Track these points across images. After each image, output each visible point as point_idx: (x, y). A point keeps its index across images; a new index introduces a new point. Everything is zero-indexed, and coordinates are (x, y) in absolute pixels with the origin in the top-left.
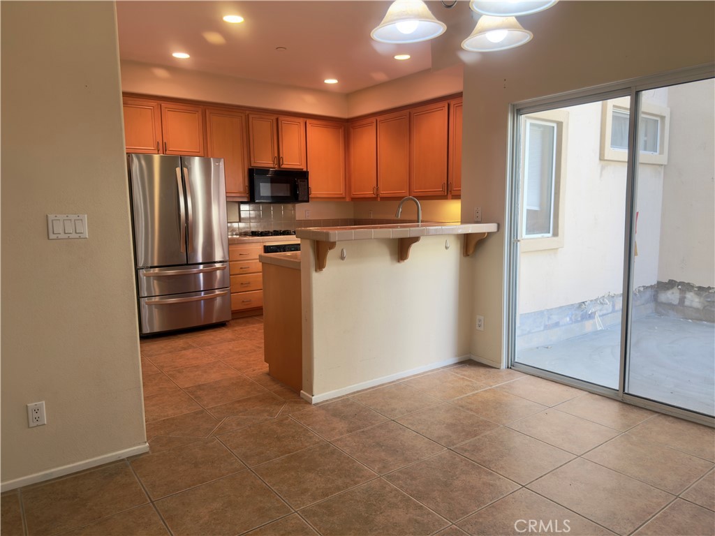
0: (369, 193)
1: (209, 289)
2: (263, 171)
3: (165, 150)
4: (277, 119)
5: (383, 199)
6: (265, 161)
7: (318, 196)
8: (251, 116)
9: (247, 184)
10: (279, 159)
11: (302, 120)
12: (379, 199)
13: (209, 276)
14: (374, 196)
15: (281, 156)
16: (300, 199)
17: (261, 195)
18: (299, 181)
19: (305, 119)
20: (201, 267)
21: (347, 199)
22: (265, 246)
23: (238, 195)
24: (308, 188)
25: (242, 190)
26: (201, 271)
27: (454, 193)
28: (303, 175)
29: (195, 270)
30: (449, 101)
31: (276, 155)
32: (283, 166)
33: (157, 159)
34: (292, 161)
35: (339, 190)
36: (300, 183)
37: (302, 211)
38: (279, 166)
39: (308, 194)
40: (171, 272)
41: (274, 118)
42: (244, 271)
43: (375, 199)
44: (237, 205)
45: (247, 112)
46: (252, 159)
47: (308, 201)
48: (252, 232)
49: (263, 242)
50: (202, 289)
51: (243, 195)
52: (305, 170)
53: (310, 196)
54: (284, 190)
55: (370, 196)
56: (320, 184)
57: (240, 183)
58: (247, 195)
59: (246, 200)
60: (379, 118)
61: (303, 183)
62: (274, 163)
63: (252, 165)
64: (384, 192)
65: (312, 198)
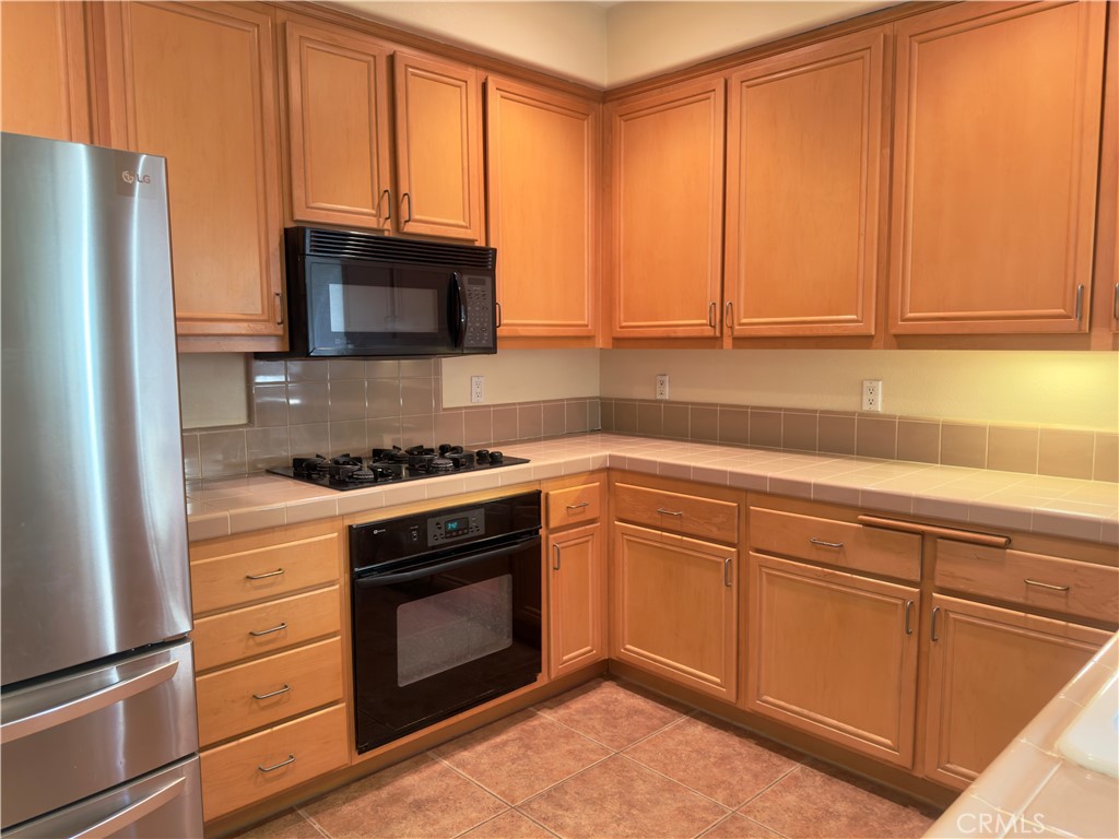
0: (693, 322)
2: (331, 239)
4: (391, 58)
5: (746, 341)
6: (347, 202)
7: (522, 332)
8: (293, 33)
9: (276, 285)
10: (396, 197)
11: (473, 76)
12: (728, 342)
14: (709, 332)
15: (403, 189)
16: (468, 340)
17: (332, 327)
18: (465, 278)
19: (482, 74)
21: (602, 343)
22: (350, 527)
23: (243, 328)
24: (494, 303)
25: (256, 306)
28: (480, 260)
31: (386, 185)
32: (411, 228)
34: (440, 213)
36: (467, 284)
38: (398, 226)
39: (495, 328)
41: (379, 50)
42: (261, 645)
43: (712, 342)
44: (239, 368)
46: (298, 193)
47: (492, 350)
49: (342, 516)
51: (261, 328)
52: (481, 243)
53: (500, 332)
54: (417, 310)
55: (695, 332)
57: (251, 284)
58: (280, 330)
59: (271, 346)
60: (736, 75)
61: (479, 288)
62: (378, 215)
63: (298, 217)
64: (748, 321)
65: (501, 338)
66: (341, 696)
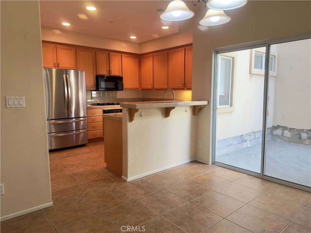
0: (150, 87)
1: (77, 129)
2: (102, 77)
3: (58, 66)
4: (109, 54)
5: (156, 89)
6: (103, 72)
7: (127, 88)
8: (97, 52)
9: (95, 82)
10: (110, 71)
11: (120, 54)
12: (154, 89)
13: (78, 123)
14: (152, 88)
16: (119, 89)
17: (102, 87)
19: (121, 54)
20: (74, 119)
21: (140, 89)
22: (103, 110)
23: (91, 87)
24: (123, 84)
25: (92, 84)
26: (74, 121)
27: (187, 87)
28: (120, 78)
29: (71, 121)
30: (185, 47)
31: (108, 69)
32: (111, 75)
33: (54, 70)
34: (115, 72)
35: (136, 85)
36: (119, 82)
37: (120, 94)
38: (110, 74)
39: (123, 87)
40: (60, 122)
41: (107, 53)
42: (94, 121)
44: (90, 91)
45: (96, 50)
46: (98, 71)
47: (122, 90)
48: (97, 104)
49: (102, 108)
50: (74, 130)
51: (93, 87)
52: (121, 76)
53: (123, 88)
54: (111, 85)
55: (150, 88)
56: (128, 83)
57: (92, 81)
58: (95, 87)
59: (94, 89)
60: (154, 54)
61: (120, 82)
62: (107, 73)
63: (98, 74)
64: (156, 87)
65: (124, 89)
66: (102, 129)
